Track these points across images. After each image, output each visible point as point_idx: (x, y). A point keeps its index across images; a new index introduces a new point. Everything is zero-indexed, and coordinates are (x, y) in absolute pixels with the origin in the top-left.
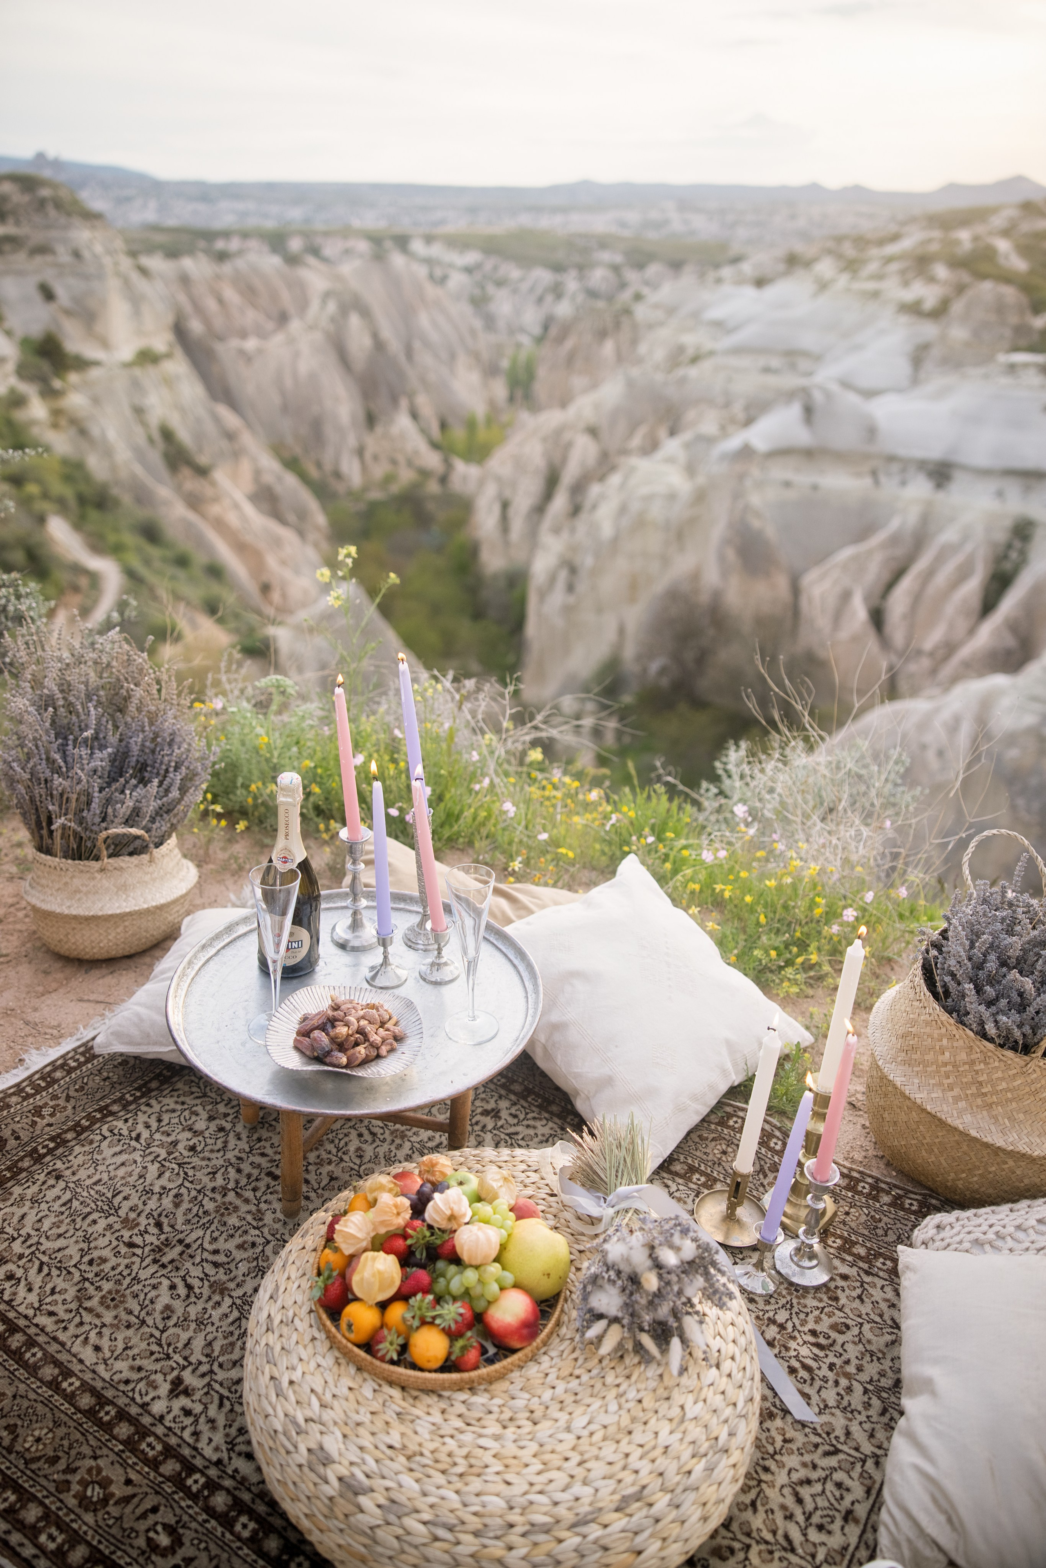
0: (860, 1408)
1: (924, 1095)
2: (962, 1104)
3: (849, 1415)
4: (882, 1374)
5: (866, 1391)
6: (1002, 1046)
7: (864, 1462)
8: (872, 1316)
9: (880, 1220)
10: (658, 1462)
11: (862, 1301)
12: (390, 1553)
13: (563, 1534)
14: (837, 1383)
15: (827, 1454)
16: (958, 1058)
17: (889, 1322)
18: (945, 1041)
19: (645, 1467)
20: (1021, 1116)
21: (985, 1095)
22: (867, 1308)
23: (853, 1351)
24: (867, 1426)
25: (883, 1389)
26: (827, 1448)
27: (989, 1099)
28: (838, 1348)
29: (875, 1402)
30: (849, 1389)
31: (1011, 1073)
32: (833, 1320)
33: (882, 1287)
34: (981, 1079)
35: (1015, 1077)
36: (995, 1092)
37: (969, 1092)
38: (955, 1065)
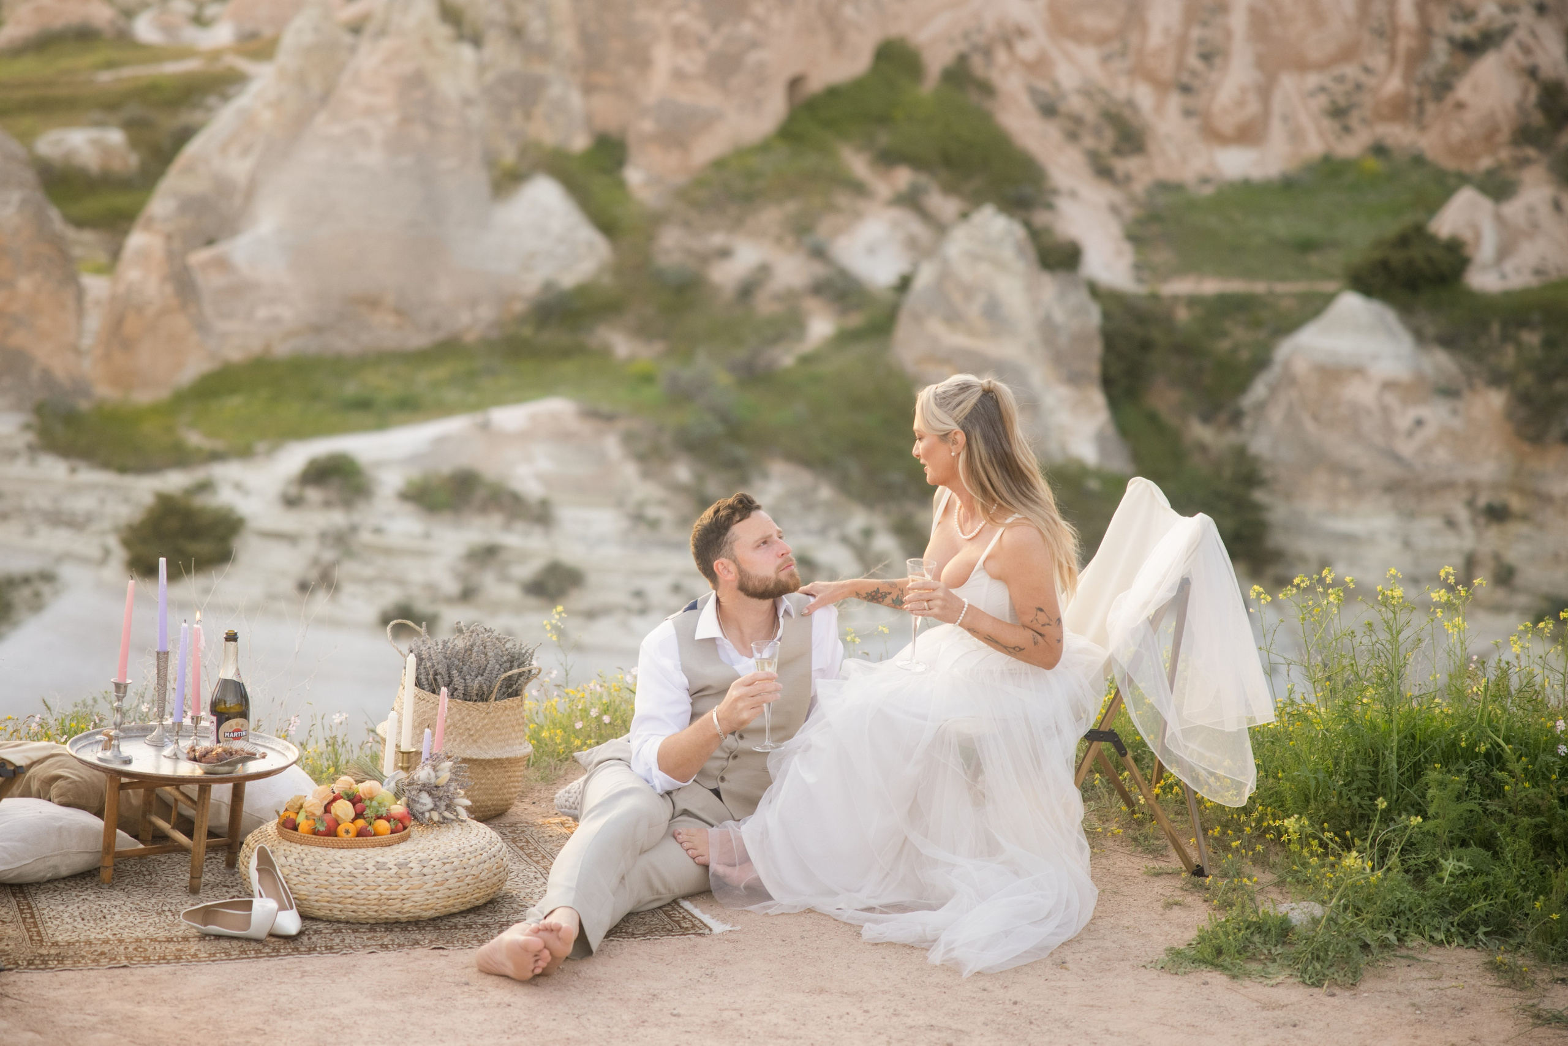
2: (463, 746)
6: (476, 701)
12: (431, 876)
13: (481, 852)
16: (455, 719)
20: (491, 741)
21: (472, 735)
27: (474, 738)
31: (482, 716)
34: (469, 726)
35: (484, 718)
36: (477, 731)
37: (464, 737)
38: (454, 724)
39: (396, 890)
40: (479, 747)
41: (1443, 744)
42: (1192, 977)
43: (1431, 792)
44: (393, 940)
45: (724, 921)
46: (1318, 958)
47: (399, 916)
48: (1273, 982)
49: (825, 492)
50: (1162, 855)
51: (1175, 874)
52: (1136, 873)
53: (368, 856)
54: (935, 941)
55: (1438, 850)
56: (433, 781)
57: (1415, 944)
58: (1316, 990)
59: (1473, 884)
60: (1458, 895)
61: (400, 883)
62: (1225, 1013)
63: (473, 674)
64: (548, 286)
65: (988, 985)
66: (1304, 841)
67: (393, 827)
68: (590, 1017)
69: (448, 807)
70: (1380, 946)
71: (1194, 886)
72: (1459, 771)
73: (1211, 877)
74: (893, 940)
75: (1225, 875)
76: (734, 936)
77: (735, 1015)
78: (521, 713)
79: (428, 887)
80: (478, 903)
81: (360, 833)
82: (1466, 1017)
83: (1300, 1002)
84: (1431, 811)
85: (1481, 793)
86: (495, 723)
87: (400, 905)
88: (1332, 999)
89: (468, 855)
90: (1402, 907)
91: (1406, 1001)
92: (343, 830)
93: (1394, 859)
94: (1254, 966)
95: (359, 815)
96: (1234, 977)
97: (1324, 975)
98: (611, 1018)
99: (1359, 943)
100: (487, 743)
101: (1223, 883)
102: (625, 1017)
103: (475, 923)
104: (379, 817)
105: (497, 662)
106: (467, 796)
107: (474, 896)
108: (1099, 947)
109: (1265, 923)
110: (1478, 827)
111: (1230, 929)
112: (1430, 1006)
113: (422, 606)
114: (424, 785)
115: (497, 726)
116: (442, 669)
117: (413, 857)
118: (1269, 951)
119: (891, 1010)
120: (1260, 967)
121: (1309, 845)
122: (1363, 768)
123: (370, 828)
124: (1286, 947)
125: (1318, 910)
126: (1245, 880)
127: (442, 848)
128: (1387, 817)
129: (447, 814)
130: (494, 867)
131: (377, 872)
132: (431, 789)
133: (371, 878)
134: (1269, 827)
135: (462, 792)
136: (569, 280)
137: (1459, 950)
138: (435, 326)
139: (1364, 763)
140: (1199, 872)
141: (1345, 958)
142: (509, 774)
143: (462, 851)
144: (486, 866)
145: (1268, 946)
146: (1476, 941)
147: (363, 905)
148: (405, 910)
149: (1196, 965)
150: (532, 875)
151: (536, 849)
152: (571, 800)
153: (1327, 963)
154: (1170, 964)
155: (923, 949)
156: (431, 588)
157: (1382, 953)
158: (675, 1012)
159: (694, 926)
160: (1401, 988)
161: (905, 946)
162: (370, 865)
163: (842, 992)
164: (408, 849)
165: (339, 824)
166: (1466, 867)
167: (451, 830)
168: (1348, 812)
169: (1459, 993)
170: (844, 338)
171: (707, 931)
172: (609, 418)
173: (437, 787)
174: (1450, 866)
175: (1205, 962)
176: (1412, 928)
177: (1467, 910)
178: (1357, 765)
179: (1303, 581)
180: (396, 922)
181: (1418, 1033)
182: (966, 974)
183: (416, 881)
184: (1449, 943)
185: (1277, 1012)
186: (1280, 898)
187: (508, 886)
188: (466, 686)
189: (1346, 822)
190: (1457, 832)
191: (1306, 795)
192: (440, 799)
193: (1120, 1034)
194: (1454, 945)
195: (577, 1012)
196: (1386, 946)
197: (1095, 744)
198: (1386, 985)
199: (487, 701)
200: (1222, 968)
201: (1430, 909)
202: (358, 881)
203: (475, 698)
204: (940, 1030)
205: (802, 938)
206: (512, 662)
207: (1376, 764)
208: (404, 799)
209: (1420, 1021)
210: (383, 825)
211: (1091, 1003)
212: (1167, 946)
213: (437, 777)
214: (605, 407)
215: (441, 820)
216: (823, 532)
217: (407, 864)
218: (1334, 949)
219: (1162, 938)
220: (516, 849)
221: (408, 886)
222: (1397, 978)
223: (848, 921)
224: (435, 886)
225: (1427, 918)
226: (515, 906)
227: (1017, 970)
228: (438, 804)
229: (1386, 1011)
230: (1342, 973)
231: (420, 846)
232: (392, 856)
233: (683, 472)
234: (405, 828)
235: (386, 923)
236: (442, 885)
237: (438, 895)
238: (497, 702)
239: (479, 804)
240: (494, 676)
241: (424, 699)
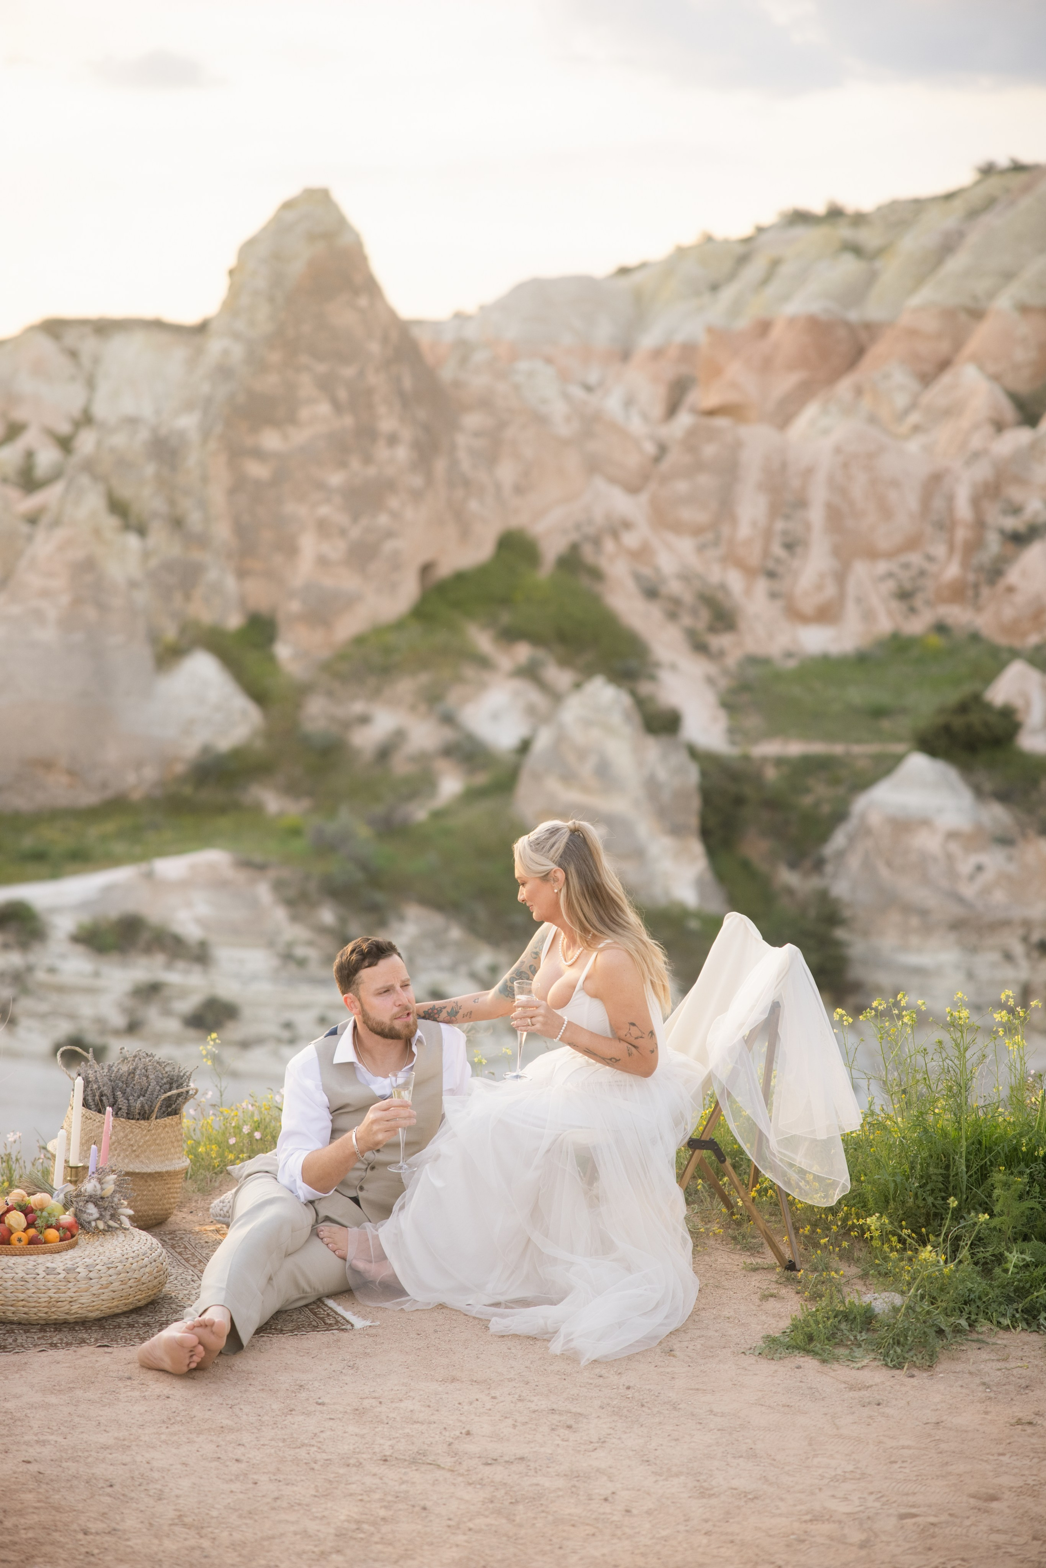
2: (126, 1161)
6: (138, 1119)
12: (97, 1280)
13: (143, 1257)
16: (119, 1137)
20: (152, 1156)
21: (135, 1151)
27: (137, 1153)
31: (144, 1133)
34: (132, 1143)
35: (146, 1135)
36: (139, 1147)
37: (128, 1153)
38: (118, 1141)
39: (65, 1293)
40: (142, 1162)
41: (1006, 1149)
42: (786, 1361)
43: (997, 1192)
44: (61, 1339)
45: (364, 1317)
46: (899, 1343)
47: (67, 1317)
48: (859, 1365)
49: (456, 933)
50: (758, 1252)
51: (770, 1269)
52: (735, 1269)
53: (39, 1262)
54: (555, 1332)
55: (1003, 1244)
56: (99, 1192)
57: (984, 1329)
58: (897, 1372)
59: (1035, 1274)
60: (1021, 1285)
61: (69, 1286)
62: (816, 1394)
63: (136, 1095)
64: (206, 750)
65: (603, 1372)
66: (884, 1237)
67: (62, 1235)
68: (242, 1407)
69: (113, 1217)
70: (953, 1331)
71: (788, 1279)
72: (1021, 1173)
73: (802, 1271)
74: (517, 1333)
75: (815, 1270)
76: (373, 1331)
77: (374, 1403)
78: (179, 1130)
79: (94, 1290)
80: (140, 1304)
81: (32, 1241)
82: (1031, 1394)
83: (883, 1383)
84: (997, 1209)
85: (1041, 1193)
86: (155, 1140)
87: (68, 1307)
88: (912, 1380)
89: (130, 1260)
90: (972, 1296)
91: (977, 1380)
92: (16, 1239)
93: (964, 1253)
94: (841, 1351)
95: (30, 1225)
96: (824, 1361)
97: (904, 1358)
98: (261, 1407)
99: (935, 1328)
100: (148, 1158)
101: (813, 1276)
102: (274, 1406)
103: (138, 1323)
104: (50, 1227)
105: (158, 1084)
106: (130, 1206)
107: (136, 1298)
108: (703, 1336)
109: (851, 1311)
110: (1038, 1223)
111: (820, 1318)
112: (998, 1384)
113: (92, 1037)
114: (91, 1196)
115: (158, 1142)
116: (107, 1090)
117: (81, 1263)
118: (855, 1337)
119: (517, 1396)
120: (848, 1352)
121: (889, 1241)
122: (936, 1171)
123: (40, 1237)
124: (870, 1334)
125: (898, 1300)
126: (833, 1273)
127: (107, 1254)
128: (958, 1215)
129: (111, 1223)
130: (155, 1271)
131: (47, 1277)
132: (97, 1200)
133: (42, 1282)
134: (853, 1226)
135: (126, 1203)
136: (225, 744)
137: (1023, 1334)
138: (104, 785)
139: (937, 1166)
140: (791, 1267)
141: (923, 1343)
142: (169, 1186)
143: (126, 1256)
144: (147, 1270)
145: (854, 1333)
146: (1038, 1326)
147: (34, 1307)
148: (73, 1312)
149: (790, 1350)
150: (189, 1278)
151: (193, 1254)
152: (225, 1209)
153: (907, 1347)
154: (766, 1351)
155: (544, 1340)
156: (100, 1022)
157: (955, 1337)
158: (320, 1401)
159: (337, 1322)
160: (972, 1369)
161: (529, 1337)
162: (41, 1270)
163: (472, 1381)
164: (76, 1255)
165: (12, 1234)
166: (1028, 1259)
167: (115, 1237)
168: (924, 1211)
169: (1024, 1372)
170: (472, 795)
171: (349, 1327)
172: (261, 868)
173: (102, 1198)
174: (1014, 1258)
175: (797, 1347)
176: (981, 1315)
177: (1029, 1298)
178: (931, 1169)
179: (880, 1004)
180: (65, 1323)
181: (989, 1409)
182: (583, 1362)
183: (83, 1285)
184: (1014, 1328)
185: (863, 1393)
186: (864, 1289)
187: (167, 1288)
188: (129, 1106)
189: (922, 1220)
190: (1020, 1227)
191: (886, 1197)
192: (105, 1209)
193: (723, 1415)
194: (1019, 1329)
195: (230, 1402)
196: (959, 1331)
197: (697, 1151)
198: (959, 1367)
199: (148, 1119)
200: (815, 1353)
201: (997, 1297)
202: (29, 1286)
203: (137, 1117)
204: (560, 1414)
205: (436, 1331)
206: (171, 1084)
207: (947, 1167)
208: (72, 1209)
209: (990, 1398)
210: (52, 1233)
211: (697, 1387)
212: (764, 1334)
213: (102, 1189)
214: (258, 858)
215: (106, 1228)
216: (453, 969)
217: (74, 1269)
218: (913, 1335)
219: (760, 1327)
220: (175, 1254)
221: (75, 1289)
222: (969, 1360)
223: (477, 1316)
224: (100, 1288)
225: (994, 1305)
226: (174, 1306)
227: (629, 1358)
228: (103, 1213)
229: (959, 1389)
230: (920, 1356)
231: (87, 1253)
232: (61, 1261)
233: (327, 916)
234: (73, 1236)
235: (55, 1324)
236: (106, 1288)
237: (103, 1297)
238: (158, 1120)
239: (141, 1214)
240: (155, 1096)
241: (90, 1119)
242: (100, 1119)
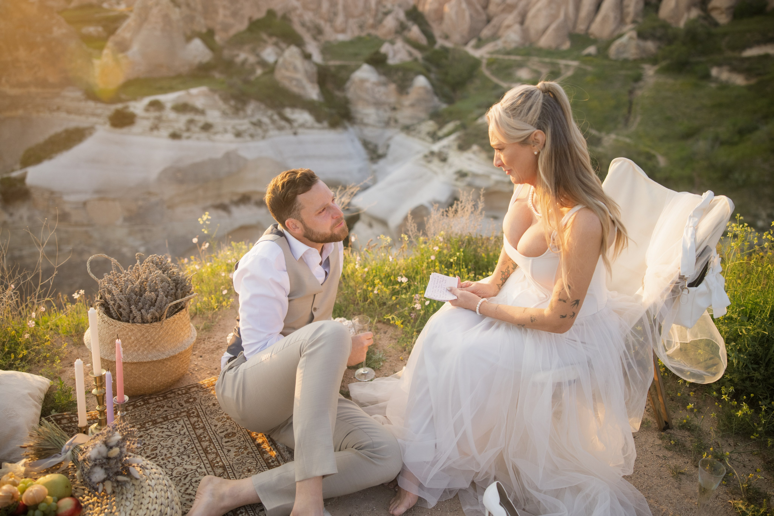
0: (182, 461)
1: (131, 357)
2: (145, 352)
3: (181, 465)
4: (178, 449)
5: (179, 457)
6: (151, 322)
7: (197, 471)
8: (160, 439)
9: (135, 414)
10: (158, 502)
11: (153, 438)
14: (169, 462)
15: (185, 479)
16: (137, 336)
17: (167, 436)
18: (130, 334)
19: (156, 506)
20: (166, 344)
21: (152, 344)
22: (156, 439)
23: (164, 451)
24: (188, 463)
25: (183, 452)
26: (184, 477)
27: (153, 345)
28: (159, 454)
29: (183, 457)
30: (174, 460)
31: (158, 330)
32: (150, 449)
33: (155, 430)
34: (148, 339)
35: (159, 332)
37: (146, 347)
38: (137, 339)
56: (104, 455)
63: (147, 306)
64: (200, 62)
100: (164, 347)
114: (96, 461)
115: (170, 333)
116: (123, 304)
129: (120, 477)
136: (204, 61)
138: (176, 71)
142: (182, 360)
156: (180, 129)
173: (108, 459)
188: (143, 315)
199: (160, 320)
206: (177, 289)
214: (215, 89)
216: (263, 115)
228: (111, 474)
238: (168, 319)
239: (162, 384)
240: (163, 304)
241: (112, 325)
242: (119, 325)
